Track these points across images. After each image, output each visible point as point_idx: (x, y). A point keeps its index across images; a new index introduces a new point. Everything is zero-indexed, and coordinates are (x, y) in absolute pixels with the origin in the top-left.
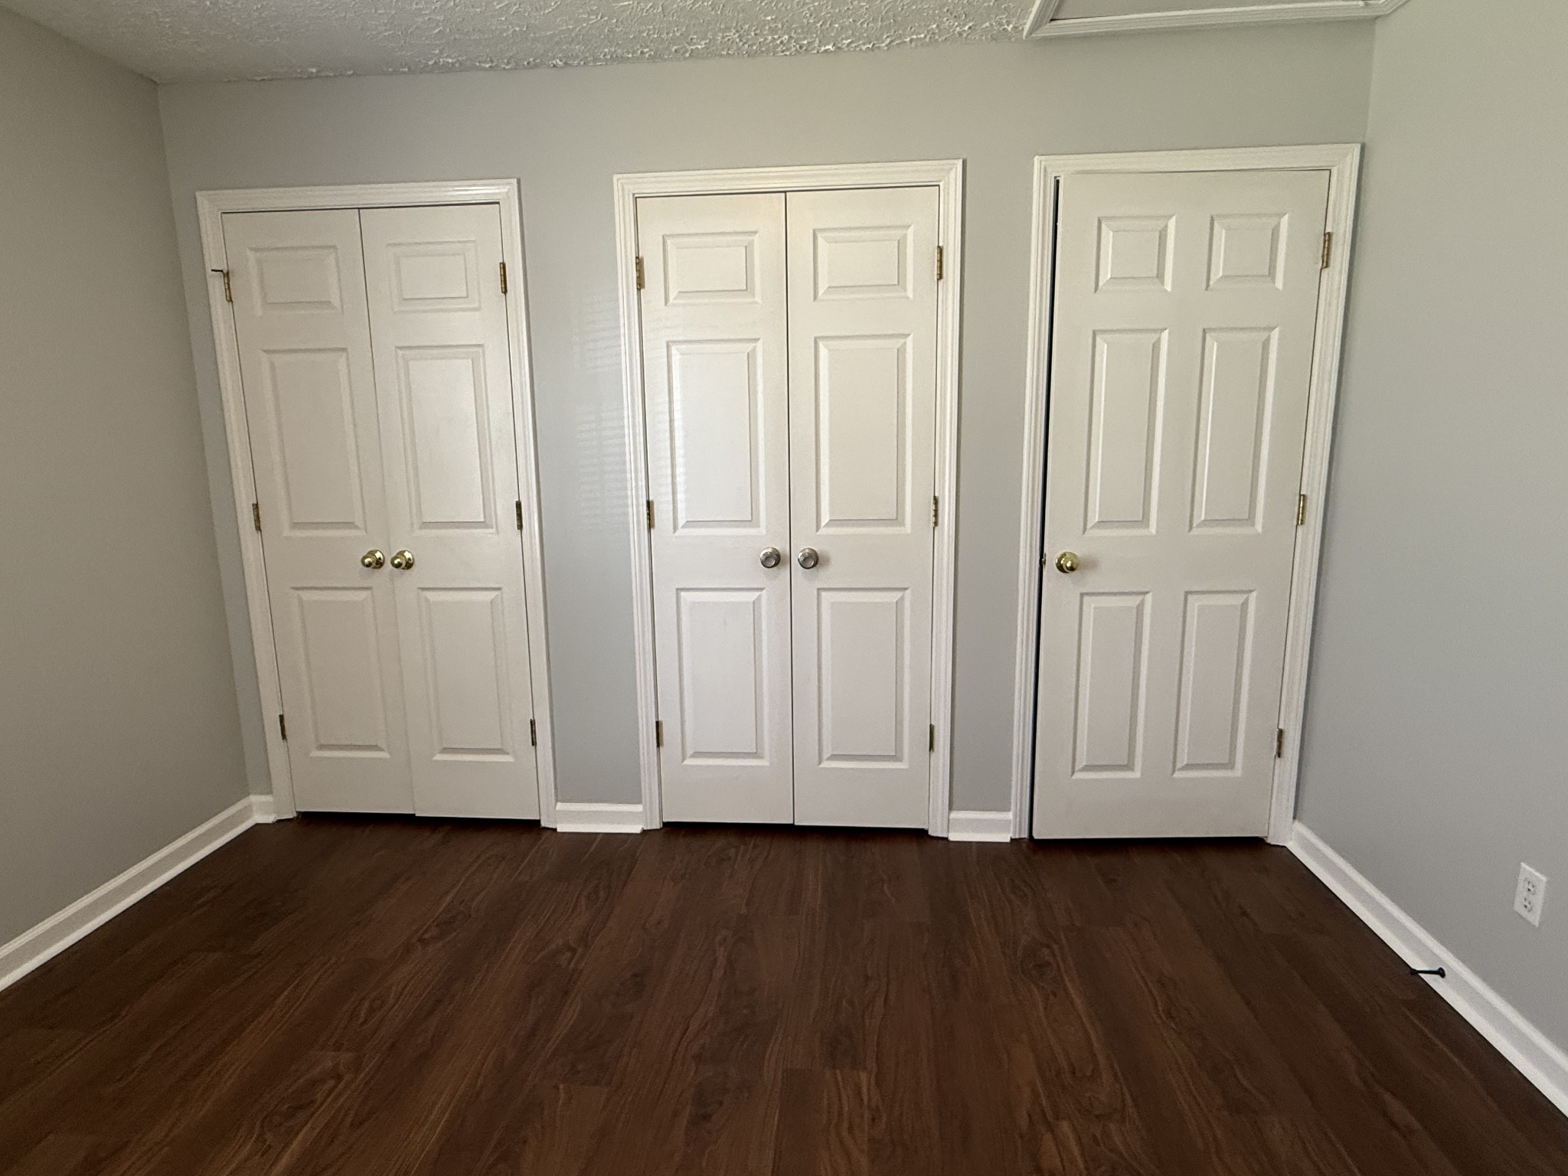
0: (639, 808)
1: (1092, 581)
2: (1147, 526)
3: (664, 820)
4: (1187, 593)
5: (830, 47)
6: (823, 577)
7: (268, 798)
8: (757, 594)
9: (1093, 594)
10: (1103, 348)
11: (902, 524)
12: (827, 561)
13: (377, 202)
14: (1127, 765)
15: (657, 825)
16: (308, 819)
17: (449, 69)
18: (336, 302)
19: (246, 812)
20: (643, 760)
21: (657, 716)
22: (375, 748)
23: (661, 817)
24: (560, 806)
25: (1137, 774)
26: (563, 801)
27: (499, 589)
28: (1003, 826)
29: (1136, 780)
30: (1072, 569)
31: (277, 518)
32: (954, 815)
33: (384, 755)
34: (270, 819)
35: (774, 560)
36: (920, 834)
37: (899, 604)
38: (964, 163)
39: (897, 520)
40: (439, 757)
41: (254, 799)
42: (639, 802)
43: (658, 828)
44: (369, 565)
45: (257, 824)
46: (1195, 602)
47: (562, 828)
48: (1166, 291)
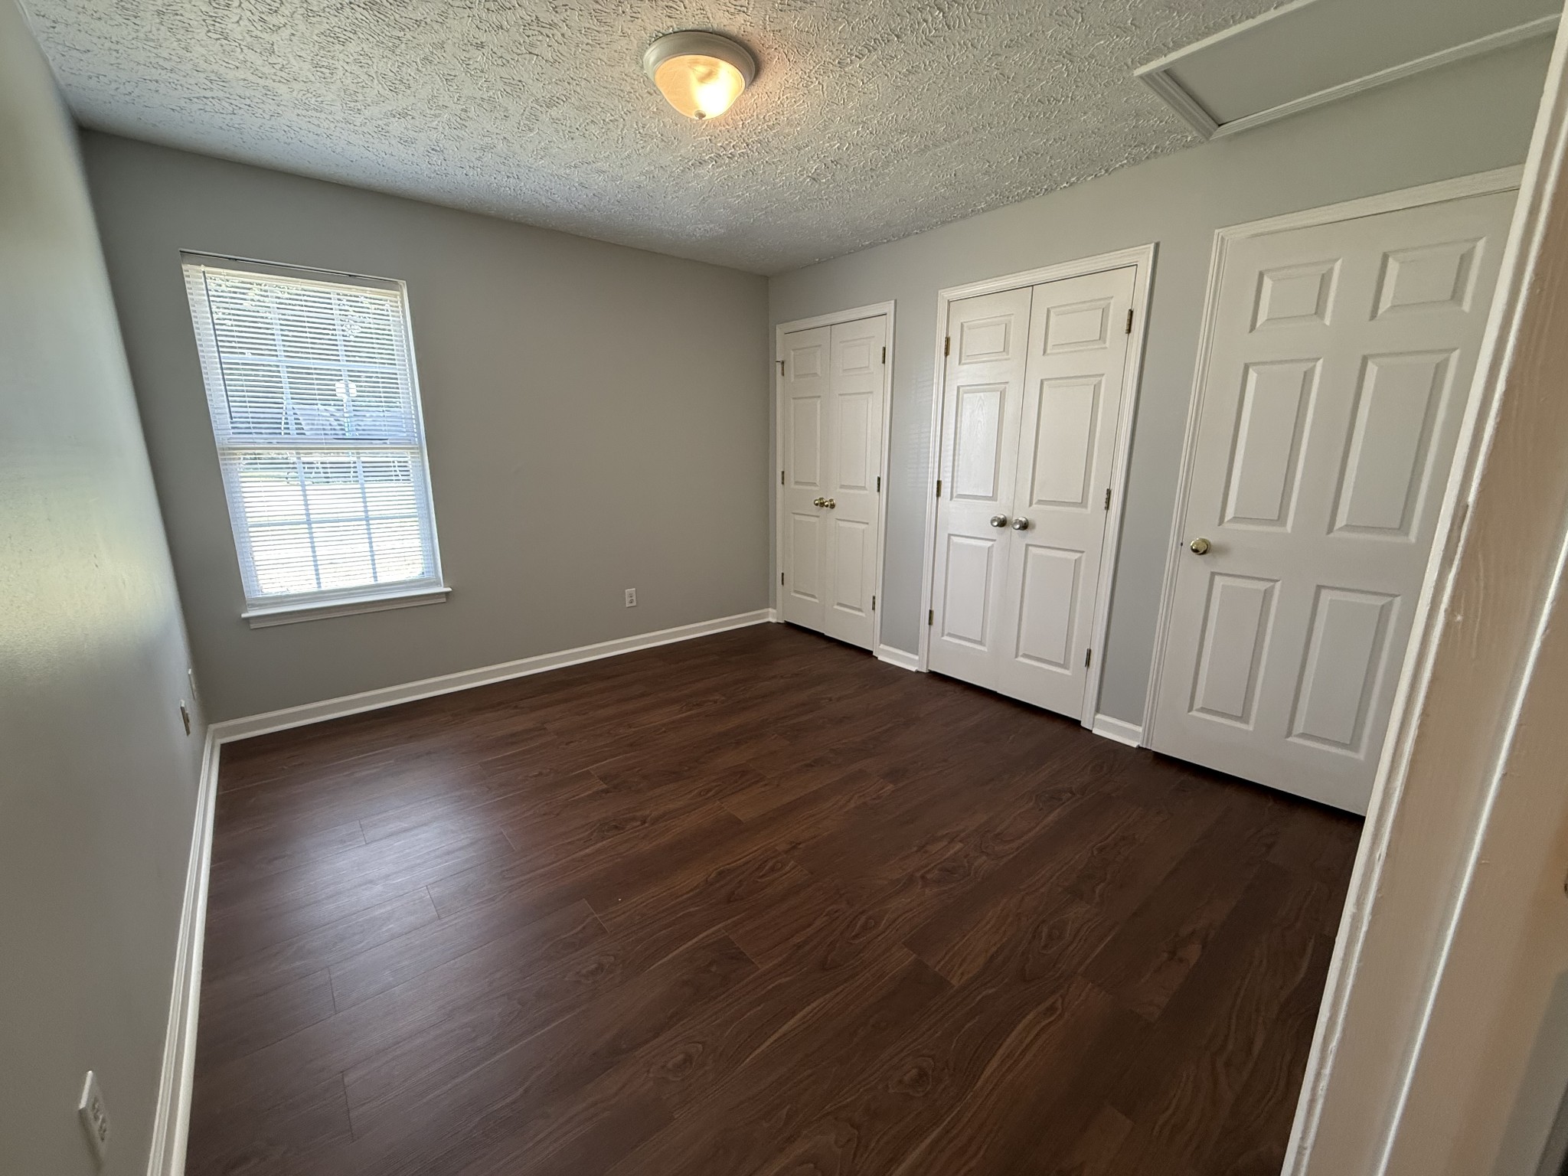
0: (917, 658)
1: (1222, 564)
2: (1284, 524)
3: (930, 668)
4: (1319, 588)
5: (1065, 185)
6: (1029, 536)
7: (774, 611)
8: (991, 543)
9: (1221, 574)
10: (1253, 376)
11: (1086, 507)
12: (1034, 527)
13: (839, 320)
14: (1241, 717)
15: (924, 670)
16: (789, 625)
17: (864, 247)
18: (819, 373)
19: (766, 615)
20: (921, 631)
21: (931, 607)
22: (813, 596)
23: (927, 666)
24: (882, 646)
25: (1251, 728)
26: (885, 644)
27: (867, 523)
28: (1133, 735)
29: (1247, 732)
30: (1205, 552)
31: (790, 478)
32: (1099, 716)
33: (816, 601)
34: (774, 620)
35: (1003, 523)
36: (1076, 723)
37: (1077, 562)
38: (1157, 245)
39: (1083, 504)
40: (836, 607)
41: (770, 610)
42: (917, 654)
43: (925, 671)
44: (817, 505)
45: (769, 622)
46: (1326, 596)
47: (880, 658)
48: (1325, 325)
